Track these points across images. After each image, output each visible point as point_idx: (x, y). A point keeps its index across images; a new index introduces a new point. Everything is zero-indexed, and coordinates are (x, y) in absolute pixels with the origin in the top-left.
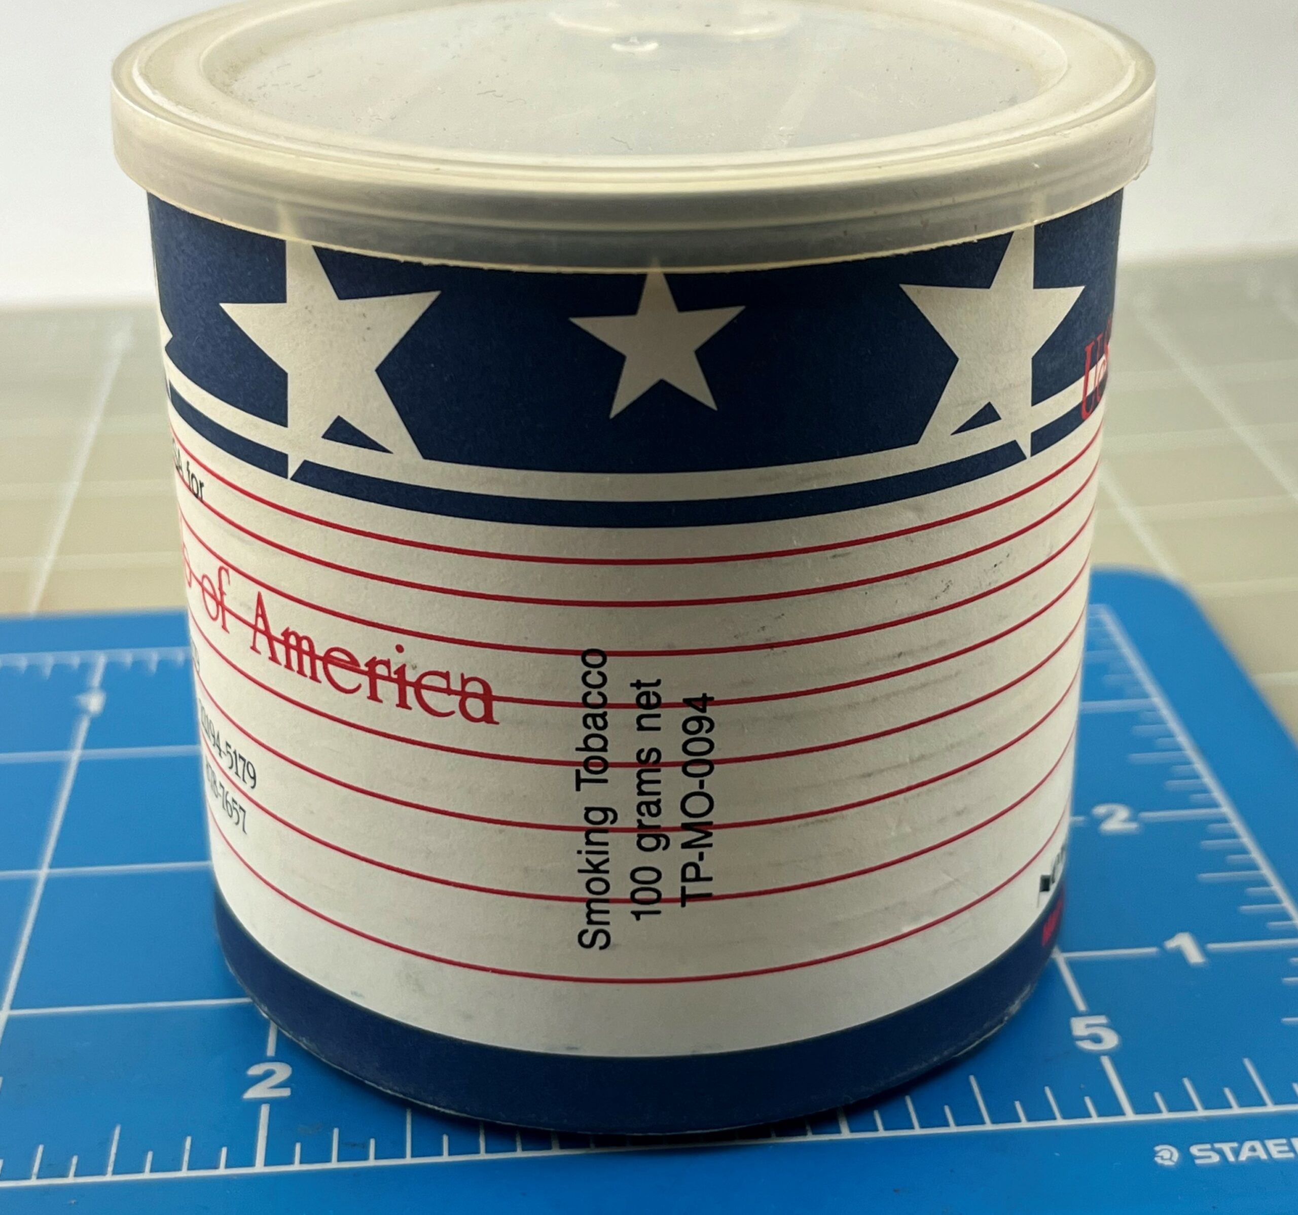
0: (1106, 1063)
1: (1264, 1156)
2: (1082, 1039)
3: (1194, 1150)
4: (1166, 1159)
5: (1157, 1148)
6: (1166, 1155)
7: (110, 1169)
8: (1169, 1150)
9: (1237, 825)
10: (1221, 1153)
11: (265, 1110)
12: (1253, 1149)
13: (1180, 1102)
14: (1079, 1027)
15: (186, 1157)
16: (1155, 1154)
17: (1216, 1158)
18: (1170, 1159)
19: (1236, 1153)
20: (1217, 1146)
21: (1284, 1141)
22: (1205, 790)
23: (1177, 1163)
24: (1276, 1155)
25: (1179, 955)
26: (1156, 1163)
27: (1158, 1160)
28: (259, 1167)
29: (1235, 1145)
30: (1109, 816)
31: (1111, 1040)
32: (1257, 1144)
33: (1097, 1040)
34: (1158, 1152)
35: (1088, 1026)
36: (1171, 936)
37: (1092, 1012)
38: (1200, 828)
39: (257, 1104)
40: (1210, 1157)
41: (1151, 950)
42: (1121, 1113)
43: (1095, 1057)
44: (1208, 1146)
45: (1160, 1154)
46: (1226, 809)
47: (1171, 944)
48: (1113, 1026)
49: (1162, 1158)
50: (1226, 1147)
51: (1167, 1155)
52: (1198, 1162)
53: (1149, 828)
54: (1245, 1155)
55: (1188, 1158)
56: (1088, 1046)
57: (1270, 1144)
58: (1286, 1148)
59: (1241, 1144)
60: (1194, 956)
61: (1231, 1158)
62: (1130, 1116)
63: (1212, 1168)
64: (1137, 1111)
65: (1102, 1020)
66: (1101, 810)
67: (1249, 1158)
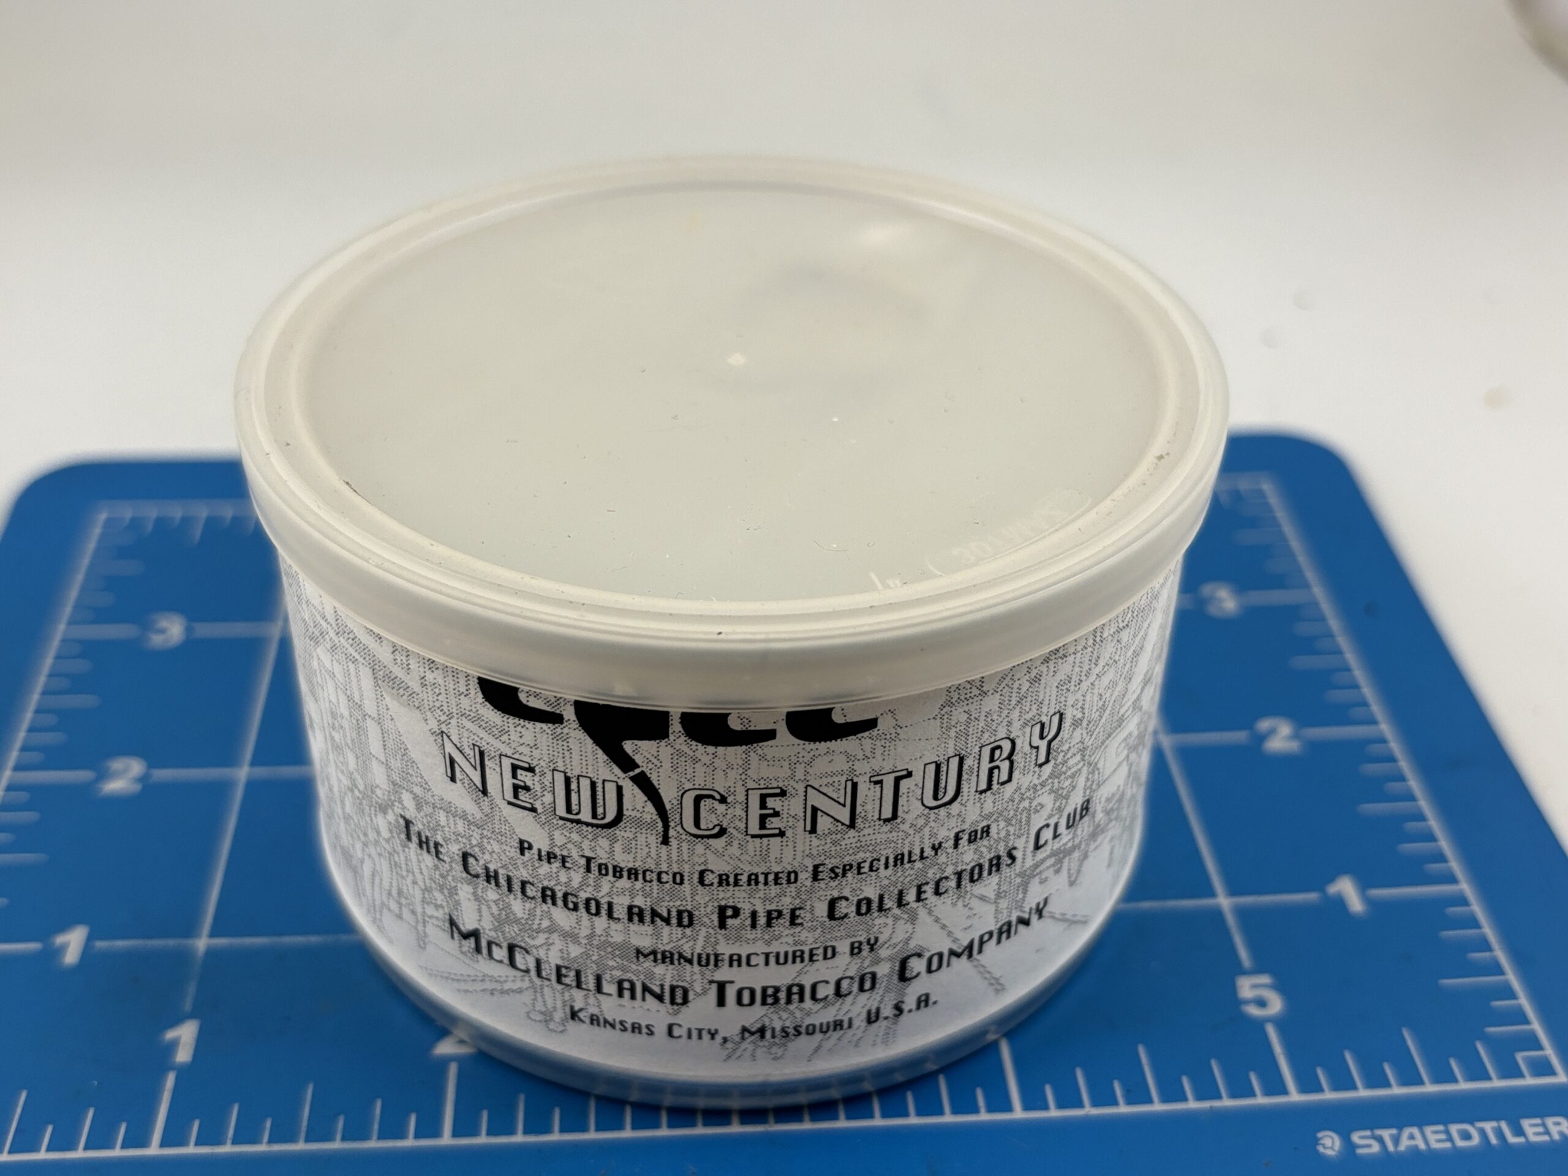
0: (1272, 1032)
1: (1422, 1146)
2: (1247, 1002)
3: (1356, 1137)
4: (1328, 1148)
5: (1320, 1135)
6: (1328, 1142)
7: (303, 1135)
8: (1330, 1137)
9: (1395, 746)
10: (1380, 1140)
11: (453, 1070)
12: (1412, 1137)
13: (1343, 1082)
14: (1247, 987)
15: (376, 1127)
16: (1316, 1141)
17: (1376, 1148)
18: (1332, 1148)
19: (1396, 1140)
20: (1378, 1132)
21: (1441, 1128)
22: (1365, 704)
23: (1339, 1152)
24: (1435, 1146)
25: (1340, 902)
26: (1317, 1152)
27: (1321, 1149)
28: (446, 1139)
29: (1394, 1131)
30: (1272, 732)
31: (1276, 1005)
32: (1415, 1131)
33: (1262, 1003)
34: (1321, 1138)
35: (1255, 986)
36: (1332, 880)
37: (1257, 970)
38: (1359, 750)
39: (445, 1061)
40: (1369, 1146)
41: (1312, 896)
42: (1284, 1091)
43: (1258, 1025)
44: (1368, 1133)
45: (1322, 1142)
46: (1385, 728)
47: (1333, 889)
48: (1279, 987)
49: (1323, 1145)
50: (1386, 1134)
51: (1330, 1144)
52: (1360, 1151)
53: (1315, 748)
54: (1405, 1143)
55: (1349, 1147)
56: (1254, 1011)
57: (1429, 1130)
58: (1443, 1136)
59: (1400, 1128)
60: (1356, 904)
61: (1391, 1148)
62: (1295, 1097)
63: (1372, 1160)
64: (1303, 1089)
65: (1265, 979)
66: (1264, 725)
67: (1409, 1148)
